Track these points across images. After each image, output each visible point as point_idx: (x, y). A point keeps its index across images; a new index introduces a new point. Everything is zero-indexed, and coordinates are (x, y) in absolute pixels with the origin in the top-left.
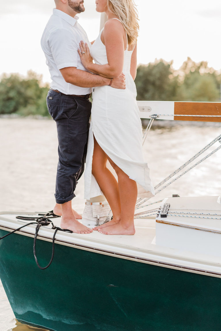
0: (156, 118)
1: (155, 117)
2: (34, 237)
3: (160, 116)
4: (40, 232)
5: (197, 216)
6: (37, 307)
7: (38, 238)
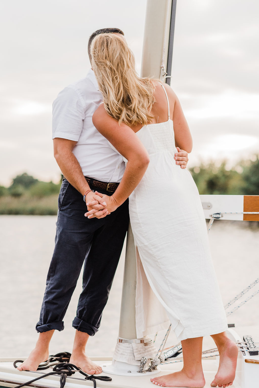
0: (219, 218)
1: (217, 216)
3: (224, 215)
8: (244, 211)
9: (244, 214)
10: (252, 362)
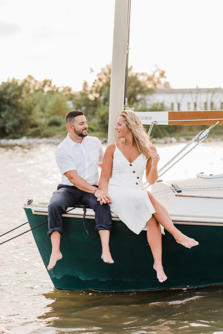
0: (156, 124)
2: (83, 218)
4: (87, 213)
5: (206, 189)
6: (77, 273)
7: (86, 217)
8: (169, 120)
9: (169, 122)
10: (179, 196)
